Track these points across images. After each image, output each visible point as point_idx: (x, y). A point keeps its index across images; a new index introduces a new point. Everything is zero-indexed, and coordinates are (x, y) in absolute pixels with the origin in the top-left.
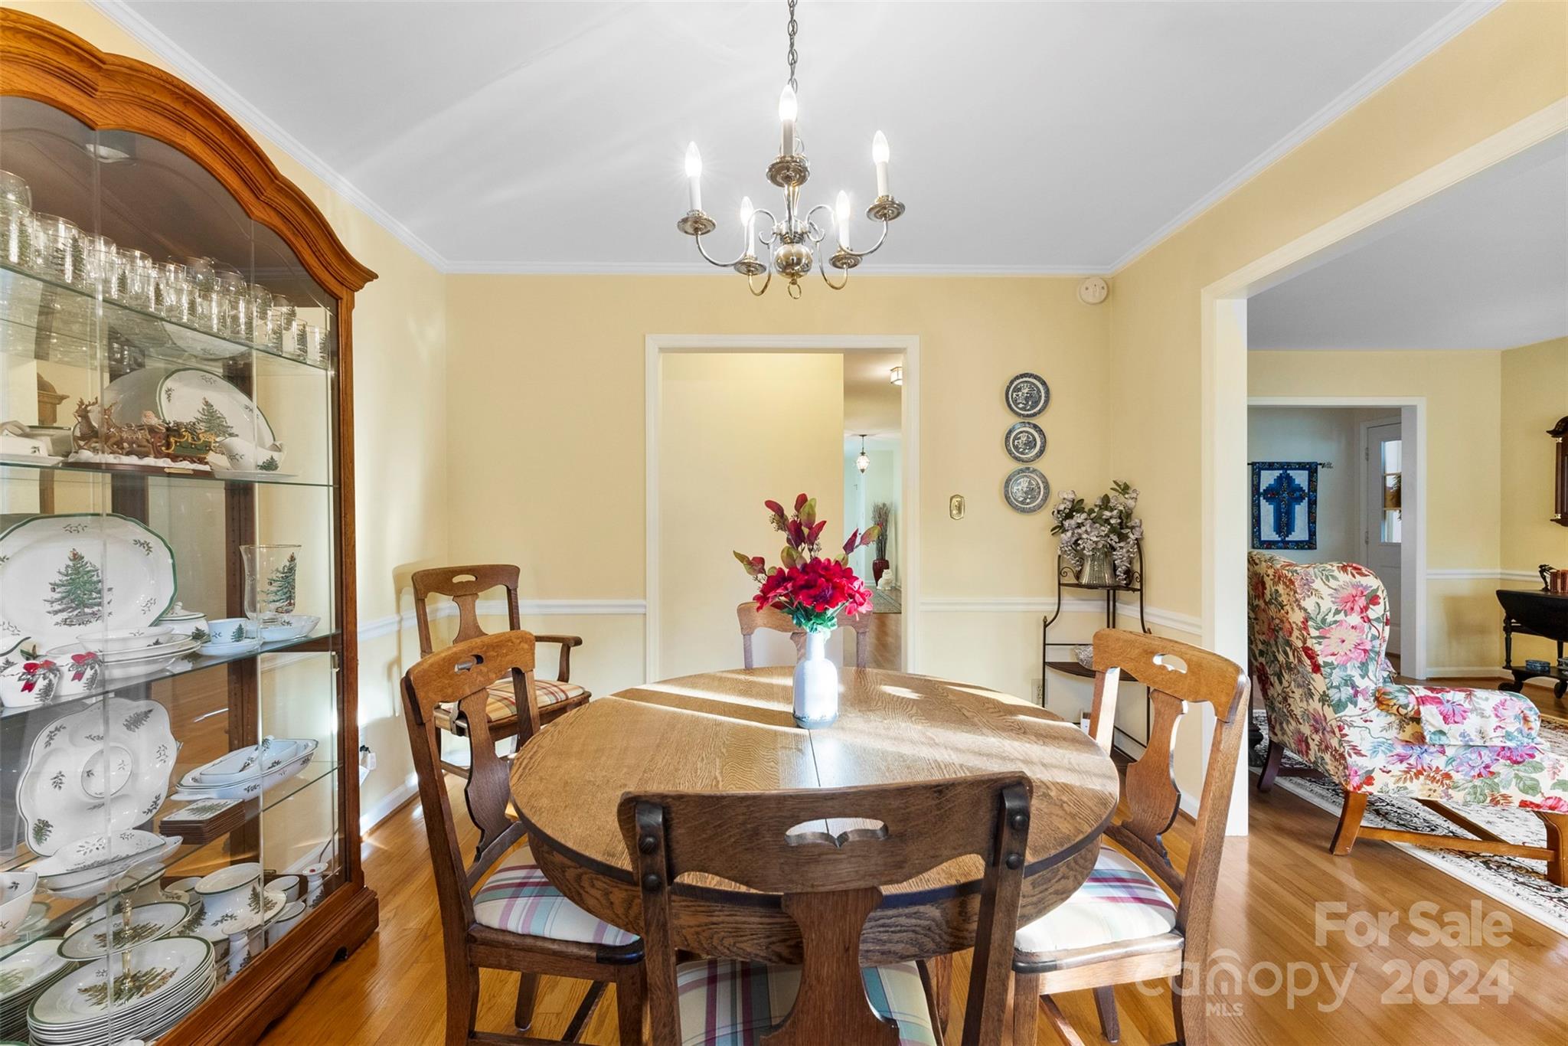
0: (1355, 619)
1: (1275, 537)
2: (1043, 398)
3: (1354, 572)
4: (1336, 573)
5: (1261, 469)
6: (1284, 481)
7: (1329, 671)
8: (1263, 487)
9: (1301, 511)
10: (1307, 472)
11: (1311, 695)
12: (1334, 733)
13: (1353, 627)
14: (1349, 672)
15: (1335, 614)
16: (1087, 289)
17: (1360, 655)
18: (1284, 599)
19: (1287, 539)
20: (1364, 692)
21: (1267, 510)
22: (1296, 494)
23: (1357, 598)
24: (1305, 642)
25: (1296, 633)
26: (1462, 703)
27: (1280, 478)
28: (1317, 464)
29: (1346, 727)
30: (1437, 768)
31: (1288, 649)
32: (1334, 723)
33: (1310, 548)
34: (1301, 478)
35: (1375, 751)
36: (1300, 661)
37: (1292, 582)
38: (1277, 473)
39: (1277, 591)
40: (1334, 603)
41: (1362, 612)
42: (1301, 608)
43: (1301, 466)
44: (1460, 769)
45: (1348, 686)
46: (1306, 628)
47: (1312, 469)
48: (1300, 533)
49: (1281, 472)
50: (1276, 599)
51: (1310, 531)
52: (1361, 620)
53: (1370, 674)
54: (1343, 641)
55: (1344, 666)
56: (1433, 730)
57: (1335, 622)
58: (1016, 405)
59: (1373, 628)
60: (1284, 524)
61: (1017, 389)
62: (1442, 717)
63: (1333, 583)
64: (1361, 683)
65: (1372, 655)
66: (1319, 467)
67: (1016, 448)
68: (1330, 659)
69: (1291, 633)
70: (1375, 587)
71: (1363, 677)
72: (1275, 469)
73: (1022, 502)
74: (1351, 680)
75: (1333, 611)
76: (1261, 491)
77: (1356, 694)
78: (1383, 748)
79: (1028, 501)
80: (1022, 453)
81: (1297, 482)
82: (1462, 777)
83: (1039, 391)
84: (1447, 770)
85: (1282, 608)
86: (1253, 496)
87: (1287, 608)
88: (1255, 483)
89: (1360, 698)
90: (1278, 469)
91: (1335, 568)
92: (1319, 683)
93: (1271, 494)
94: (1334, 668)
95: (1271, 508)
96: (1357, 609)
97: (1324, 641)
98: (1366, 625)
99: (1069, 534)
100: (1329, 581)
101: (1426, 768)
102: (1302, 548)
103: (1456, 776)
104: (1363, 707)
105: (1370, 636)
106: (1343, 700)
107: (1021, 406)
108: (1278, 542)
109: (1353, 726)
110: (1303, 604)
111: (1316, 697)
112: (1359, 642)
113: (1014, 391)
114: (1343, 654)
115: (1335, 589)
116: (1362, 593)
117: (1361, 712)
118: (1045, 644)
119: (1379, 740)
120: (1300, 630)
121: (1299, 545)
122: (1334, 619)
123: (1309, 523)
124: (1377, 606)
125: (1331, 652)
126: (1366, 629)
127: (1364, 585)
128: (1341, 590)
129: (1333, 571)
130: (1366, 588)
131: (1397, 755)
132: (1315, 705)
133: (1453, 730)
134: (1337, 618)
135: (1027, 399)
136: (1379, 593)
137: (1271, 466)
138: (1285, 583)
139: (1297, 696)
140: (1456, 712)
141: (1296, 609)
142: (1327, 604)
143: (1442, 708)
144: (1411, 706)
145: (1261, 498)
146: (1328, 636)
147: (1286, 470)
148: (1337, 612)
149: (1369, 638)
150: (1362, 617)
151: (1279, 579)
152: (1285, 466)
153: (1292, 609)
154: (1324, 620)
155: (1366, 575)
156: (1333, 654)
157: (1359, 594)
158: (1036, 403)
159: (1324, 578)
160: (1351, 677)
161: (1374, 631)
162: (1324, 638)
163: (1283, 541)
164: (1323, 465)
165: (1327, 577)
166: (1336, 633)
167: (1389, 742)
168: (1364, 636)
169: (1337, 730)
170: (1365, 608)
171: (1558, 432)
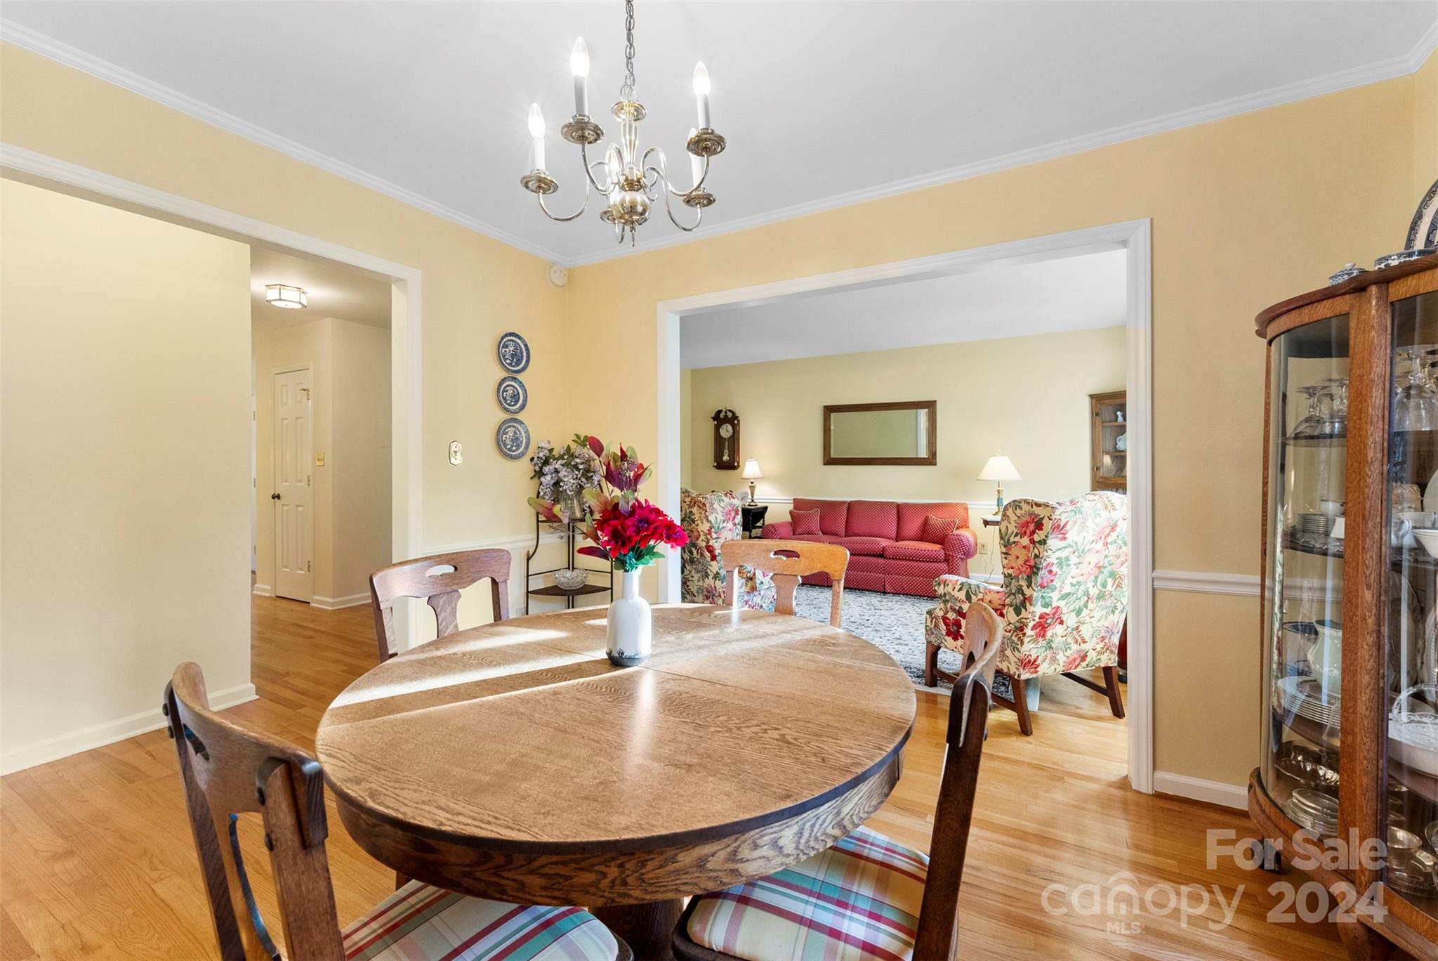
2: (525, 358)
3: (730, 496)
4: (723, 498)
11: (707, 576)
12: (720, 596)
13: (730, 530)
16: (555, 272)
18: (696, 517)
23: (731, 512)
24: (708, 542)
25: (702, 537)
31: (693, 549)
32: (721, 590)
36: (702, 555)
37: (704, 505)
39: (691, 512)
40: (723, 516)
41: (733, 520)
42: (708, 521)
46: (710, 534)
50: (689, 517)
52: (732, 525)
58: (506, 359)
61: (506, 346)
63: (722, 504)
67: (505, 399)
69: (698, 538)
70: (738, 505)
73: (510, 450)
75: (722, 521)
79: (514, 448)
80: (510, 405)
83: (522, 353)
85: (694, 523)
87: (699, 522)
91: (722, 495)
92: (714, 567)
96: (731, 518)
97: (718, 540)
99: (548, 477)
107: (508, 361)
110: (710, 518)
111: (711, 577)
113: (503, 347)
115: (723, 508)
118: (528, 576)
120: (705, 535)
122: (722, 526)
124: (738, 516)
127: (734, 503)
130: (734, 505)
132: (710, 581)
134: (724, 525)
135: (512, 355)
138: (699, 506)
139: (695, 579)
141: (705, 521)
142: (720, 518)
148: (724, 522)
150: (733, 523)
151: (695, 503)
153: (702, 522)
155: (734, 498)
157: (732, 509)
158: (518, 363)
159: (718, 501)
165: (720, 501)
169: (722, 594)
171: (714, 419)
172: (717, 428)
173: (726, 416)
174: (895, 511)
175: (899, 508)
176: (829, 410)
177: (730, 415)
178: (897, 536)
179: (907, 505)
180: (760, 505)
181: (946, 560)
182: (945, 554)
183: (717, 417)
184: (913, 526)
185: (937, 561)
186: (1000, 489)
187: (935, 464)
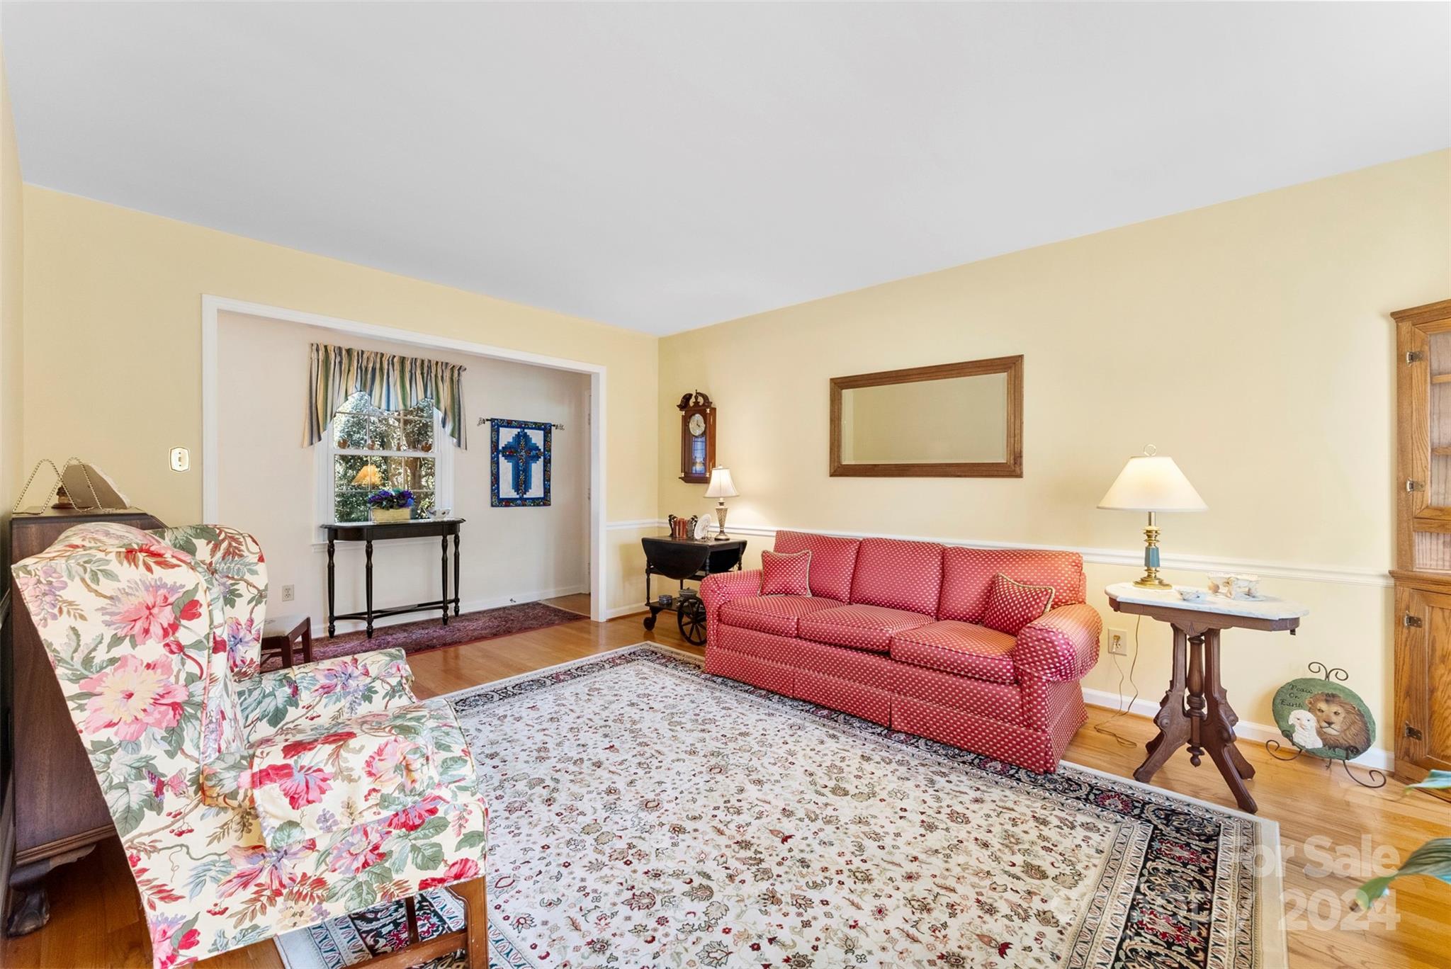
0: (153, 649)
1: (514, 495)
3: (150, 561)
5: (499, 426)
6: (522, 438)
7: (104, 757)
8: (501, 445)
9: (537, 468)
10: (542, 432)
13: (148, 666)
14: (144, 752)
15: (110, 647)
17: (164, 715)
19: (525, 496)
20: (176, 783)
21: (506, 467)
22: (534, 453)
23: (155, 611)
26: (321, 766)
27: (518, 436)
28: (551, 425)
29: (142, 855)
30: (304, 875)
33: (545, 505)
34: (537, 437)
35: (198, 882)
38: (516, 431)
40: (108, 624)
41: (166, 634)
43: (537, 426)
44: (337, 866)
45: (144, 778)
47: (546, 429)
48: (536, 491)
49: (519, 430)
51: (545, 488)
52: (165, 651)
53: (188, 746)
54: (130, 696)
55: (133, 743)
56: (277, 824)
57: (112, 661)
59: (189, 662)
60: (521, 482)
62: (287, 800)
63: (106, 586)
64: (168, 767)
65: (189, 710)
66: (553, 428)
68: (104, 734)
70: (190, 587)
71: (172, 755)
72: (513, 427)
74: (148, 765)
75: (107, 640)
76: (500, 448)
77: (159, 791)
78: (213, 873)
81: (533, 441)
82: (341, 876)
84: (318, 874)
86: (492, 453)
88: (494, 440)
89: (169, 798)
90: (517, 427)
91: (112, 557)
93: (510, 452)
94: (114, 751)
95: (509, 466)
96: (156, 630)
97: (92, 702)
98: (176, 658)
100: (97, 582)
101: (286, 881)
102: (538, 505)
103: (331, 878)
104: (174, 810)
105: (183, 676)
106: (135, 806)
108: (516, 499)
109: (155, 850)
112: (161, 691)
114: (129, 719)
115: (111, 598)
116: (166, 599)
117: (170, 819)
119: (204, 861)
121: (536, 502)
122: (110, 655)
123: (544, 481)
124: (195, 621)
125: (107, 721)
126: (176, 665)
127: (170, 583)
128: (124, 598)
129: (108, 562)
130: (173, 589)
131: (239, 876)
133: (308, 815)
134: (117, 652)
136: (199, 596)
137: (509, 424)
140: (311, 784)
142: (94, 629)
143: (288, 783)
144: (241, 792)
145: (500, 456)
146: (98, 690)
147: (524, 428)
148: (116, 640)
149: (182, 681)
150: (167, 645)
152: (523, 425)
154: (88, 661)
155: (174, 566)
156: (110, 725)
157: (159, 601)
159: (87, 577)
160: (148, 761)
161: (191, 667)
162: (90, 695)
163: (521, 499)
164: (557, 427)
165: (95, 576)
166: (114, 682)
167: (224, 858)
168: (172, 679)
170: (174, 627)
171: (682, 407)
172: (686, 421)
173: (697, 403)
174: (937, 561)
175: (945, 556)
176: (840, 385)
177: (701, 400)
178: (938, 609)
179: (961, 552)
180: (734, 538)
181: (1017, 682)
182: (1015, 668)
183: (685, 404)
184: (967, 594)
185: (996, 680)
186: (1153, 528)
187: (1020, 476)
